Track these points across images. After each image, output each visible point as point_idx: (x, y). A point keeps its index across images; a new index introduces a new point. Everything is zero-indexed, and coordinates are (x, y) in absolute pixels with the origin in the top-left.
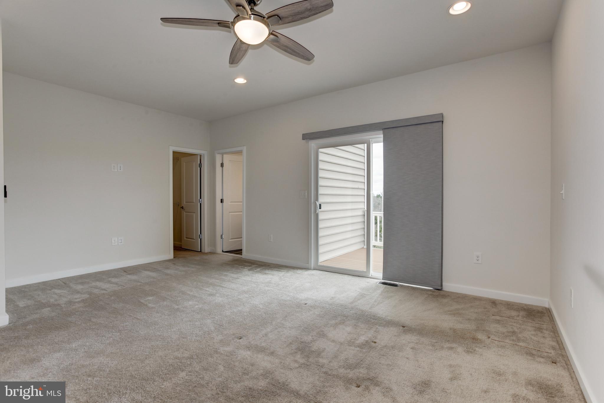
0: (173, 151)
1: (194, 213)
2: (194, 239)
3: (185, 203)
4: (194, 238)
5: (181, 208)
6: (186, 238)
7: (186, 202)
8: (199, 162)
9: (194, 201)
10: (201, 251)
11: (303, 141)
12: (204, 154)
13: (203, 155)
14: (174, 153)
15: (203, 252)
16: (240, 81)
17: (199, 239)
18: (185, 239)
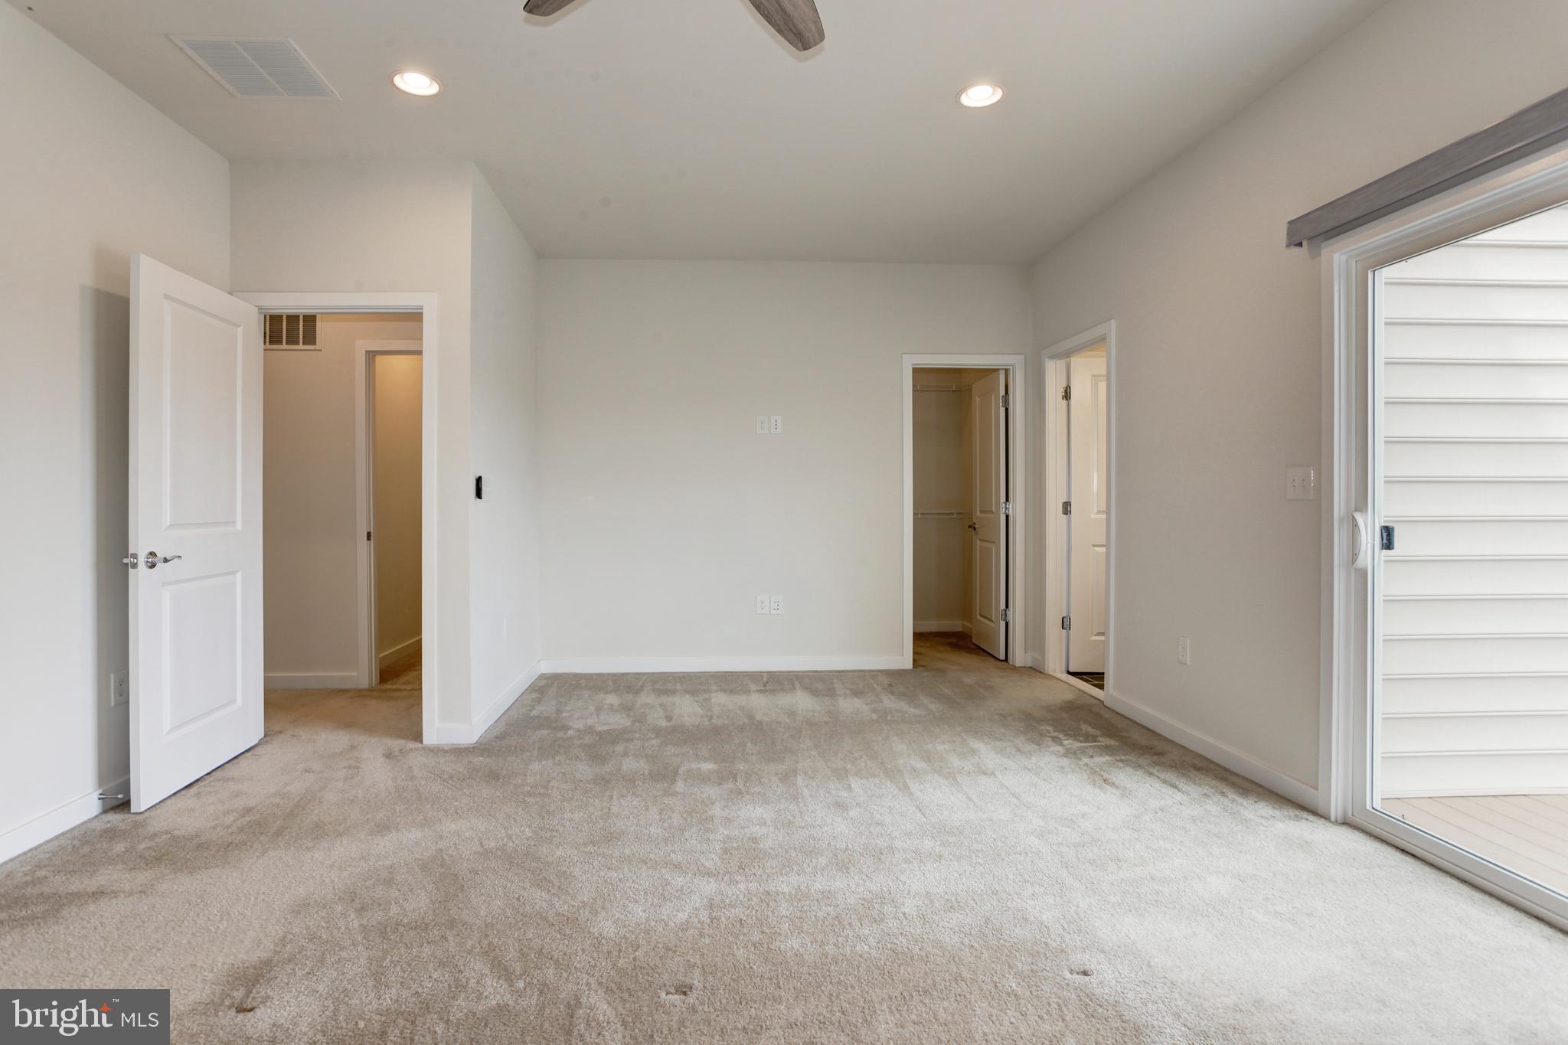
0: (913, 368)
1: (994, 542)
2: (992, 621)
3: (978, 514)
4: (993, 619)
5: (970, 527)
6: (981, 615)
7: (981, 511)
8: (1002, 392)
9: (994, 510)
10: (1006, 660)
11: (1296, 250)
12: (1013, 366)
13: (1011, 368)
14: (917, 371)
15: (1011, 663)
16: (981, 96)
17: (1003, 624)
18: (978, 616)
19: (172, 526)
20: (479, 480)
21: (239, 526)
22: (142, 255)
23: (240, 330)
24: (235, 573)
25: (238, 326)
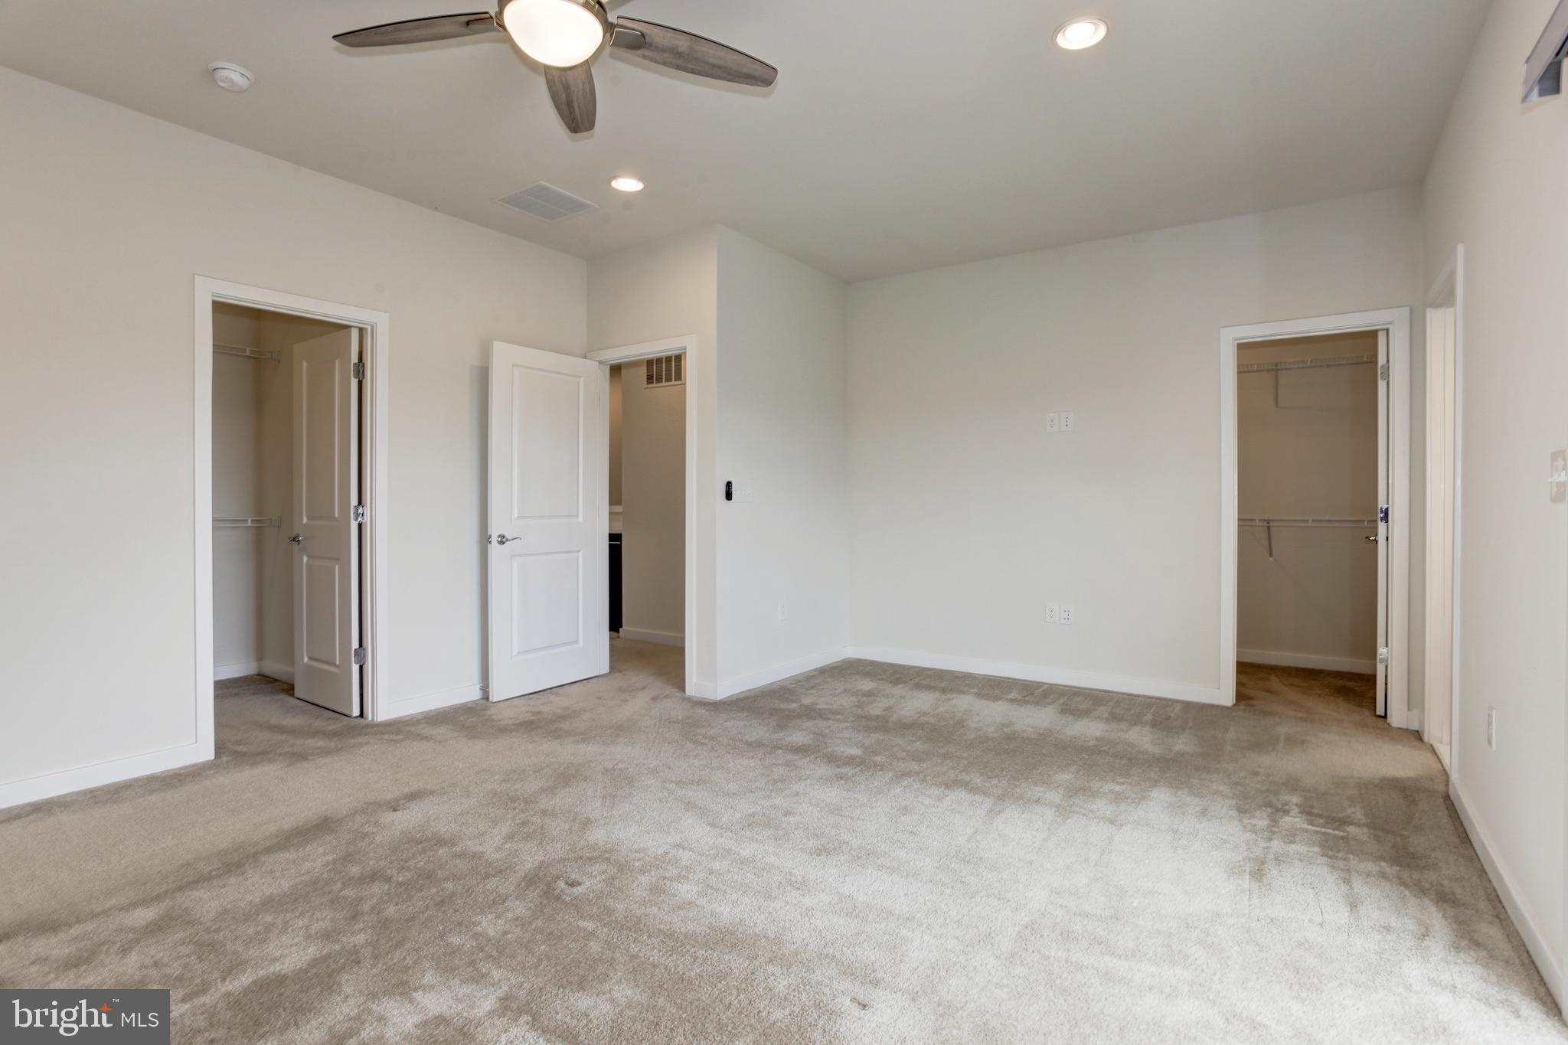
0: (1238, 344)
8: (1383, 360)
12: (1392, 323)
19: (520, 517)
20: (729, 484)
21: (581, 519)
22: (495, 342)
23: (582, 380)
24: (579, 551)
25: (580, 377)
